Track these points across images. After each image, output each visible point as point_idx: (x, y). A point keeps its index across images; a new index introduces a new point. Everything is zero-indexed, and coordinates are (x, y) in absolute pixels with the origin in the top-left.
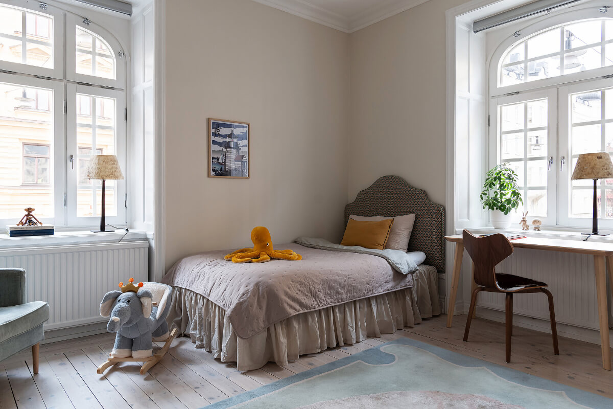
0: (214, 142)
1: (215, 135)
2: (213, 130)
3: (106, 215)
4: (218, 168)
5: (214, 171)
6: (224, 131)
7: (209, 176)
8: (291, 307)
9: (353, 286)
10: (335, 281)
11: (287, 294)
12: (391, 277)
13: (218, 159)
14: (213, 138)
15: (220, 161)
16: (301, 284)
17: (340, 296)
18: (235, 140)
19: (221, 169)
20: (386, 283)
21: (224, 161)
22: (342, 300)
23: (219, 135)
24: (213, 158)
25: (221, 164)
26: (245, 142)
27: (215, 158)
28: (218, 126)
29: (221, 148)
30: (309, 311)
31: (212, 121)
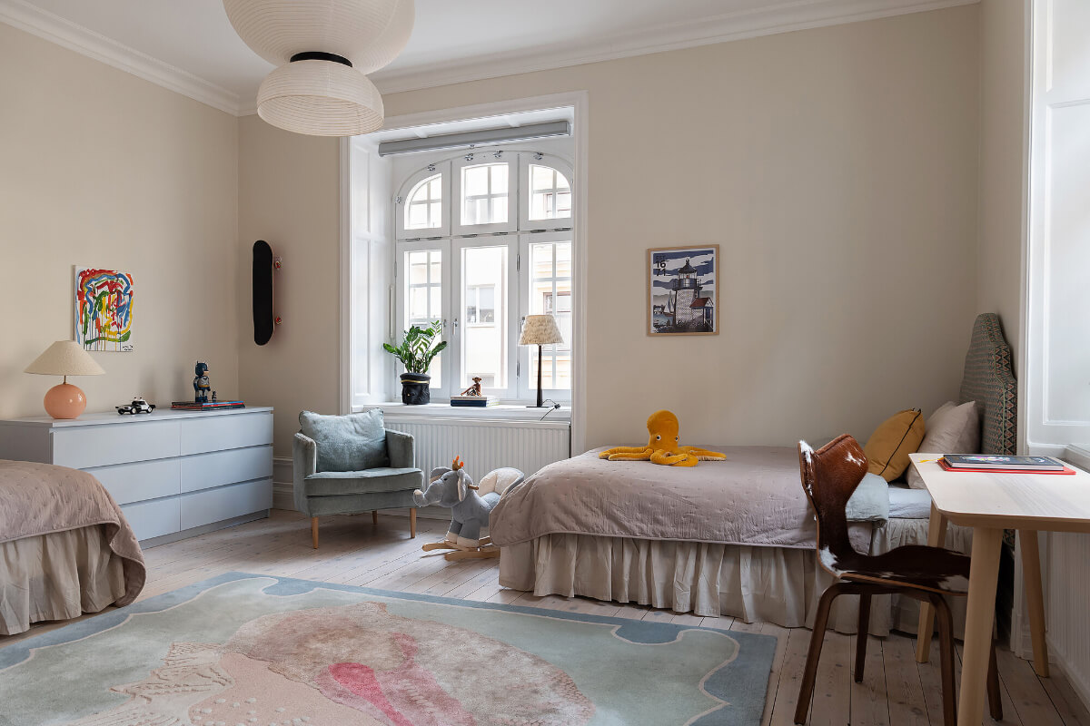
0: (657, 283)
1: (657, 272)
2: (655, 266)
3: (543, 387)
4: (663, 321)
5: (656, 326)
6: (672, 265)
7: (649, 334)
8: (558, 520)
9: (691, 517)
10: (654, 501)
11: (558, 502)
12: (798, 522)
13: (663, 308)
14: (654, 277)
15: (666, 310)
16: (590, 492)
17: (660, 528)
18: (693, 276)
19: (669, 322)
20: (783, 528)
21: (673, 310)
22: (662, 534)
23: (665, 272)
24: (655, 307)
25: (666, 314)
26: (711, 276)
27: (659, 307)
28: (660, 258)
29: (667, 292)
30: (592, 534)
31: (652, 253)
